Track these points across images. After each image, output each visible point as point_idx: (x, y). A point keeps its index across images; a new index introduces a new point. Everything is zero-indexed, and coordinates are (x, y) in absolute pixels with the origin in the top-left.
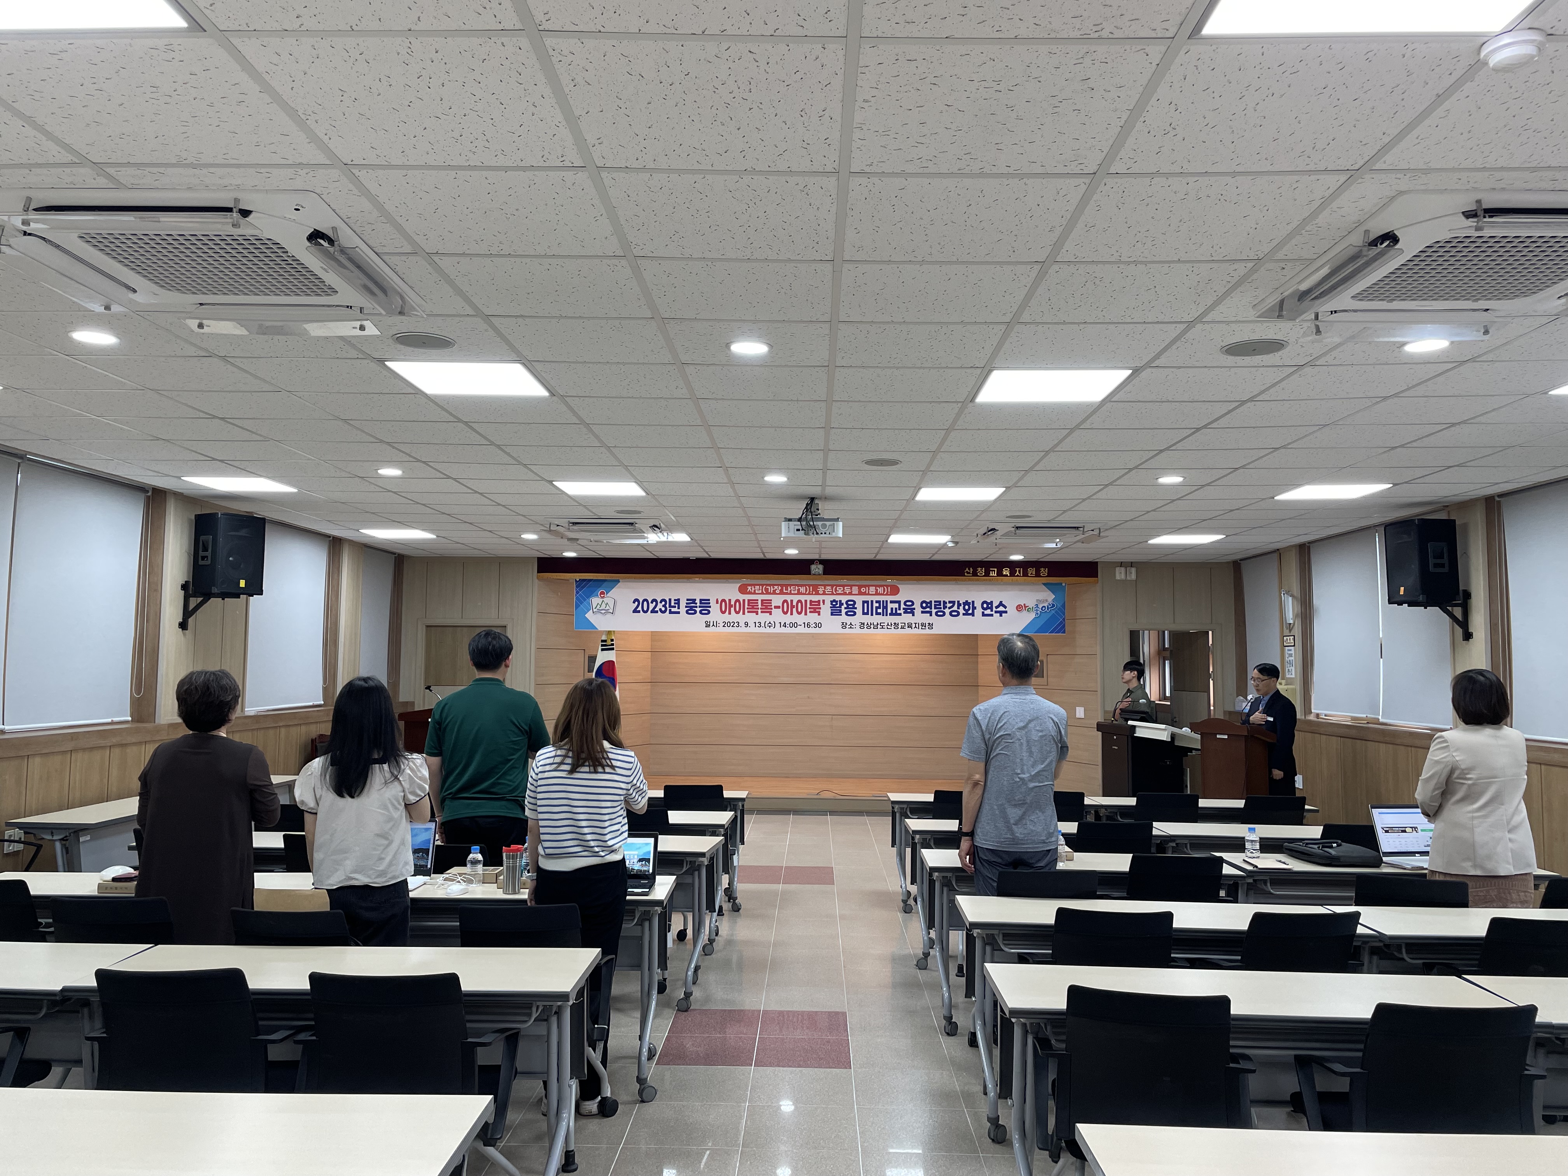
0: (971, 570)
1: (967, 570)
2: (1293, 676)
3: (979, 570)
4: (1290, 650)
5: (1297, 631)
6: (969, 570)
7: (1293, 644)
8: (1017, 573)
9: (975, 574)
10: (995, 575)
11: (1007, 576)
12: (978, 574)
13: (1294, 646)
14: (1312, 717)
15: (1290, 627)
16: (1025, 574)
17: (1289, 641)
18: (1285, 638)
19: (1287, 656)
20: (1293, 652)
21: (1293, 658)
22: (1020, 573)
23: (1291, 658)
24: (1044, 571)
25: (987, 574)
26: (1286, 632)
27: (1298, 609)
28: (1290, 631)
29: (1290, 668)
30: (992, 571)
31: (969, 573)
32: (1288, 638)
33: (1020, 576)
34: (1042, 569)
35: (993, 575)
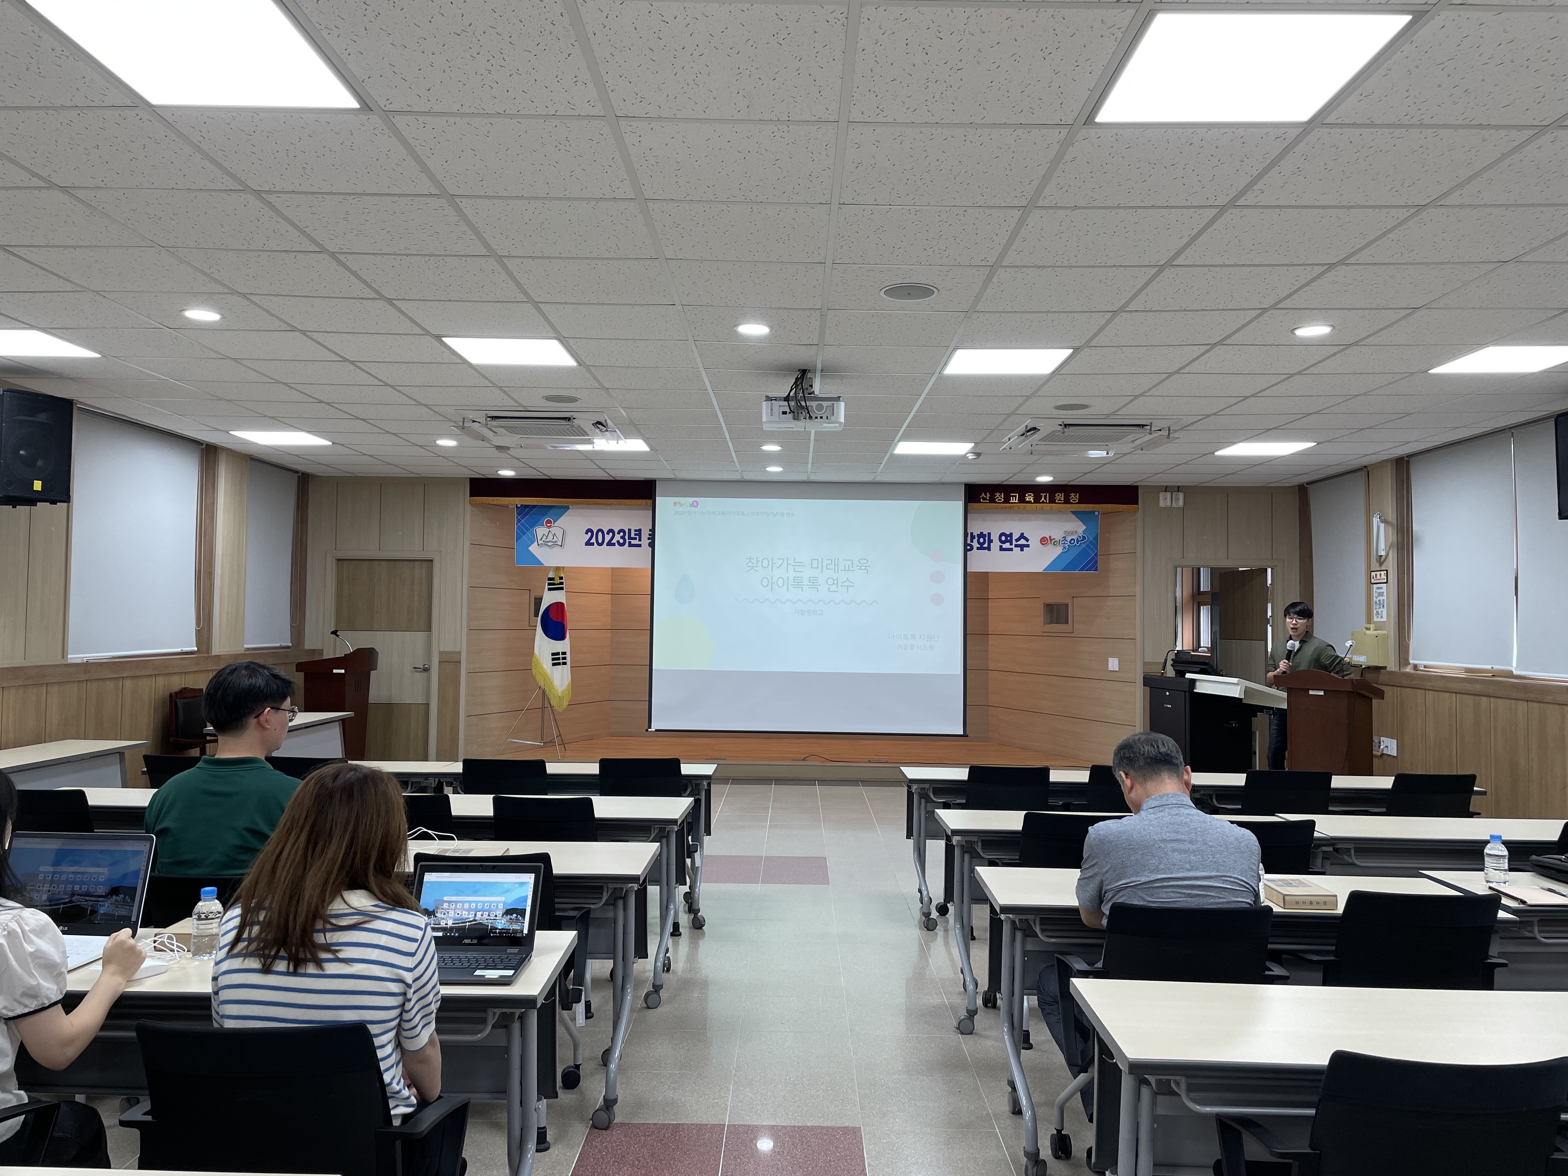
0: (988, 495)
1: (983, 495)
2: (1385, 619)
3: (997, 496)
4: (1381, 588)
5: (1391, 564)
6: (986, 495)
7: (1385, 581)
8: (1043, 499)
9: (992, 500)
10: (1017, 501)
11: (1030, 502)
12: (996, 500)
13: (1387, 583)
14: (1409, 669)
15: (1381, 560)
16: (1052, 501)
17: (1378, 577)
18: (1373, 574)
19: (1375, 595)
20: (1384, 590)
21: (1385, 598)
22: (1045, 497)
23: (1381, 598)
24: (1074, 497)
25: (1007, 500)
26: (1375, 565)
27: (1392, 537)
28: (1381, 564)
29: (1380, 610)
30: (1013, 496)
31: (984, 499)
32: (1378, 573)
33: (1046, 503)
34: (1073, 495)
35: (1014, 501)
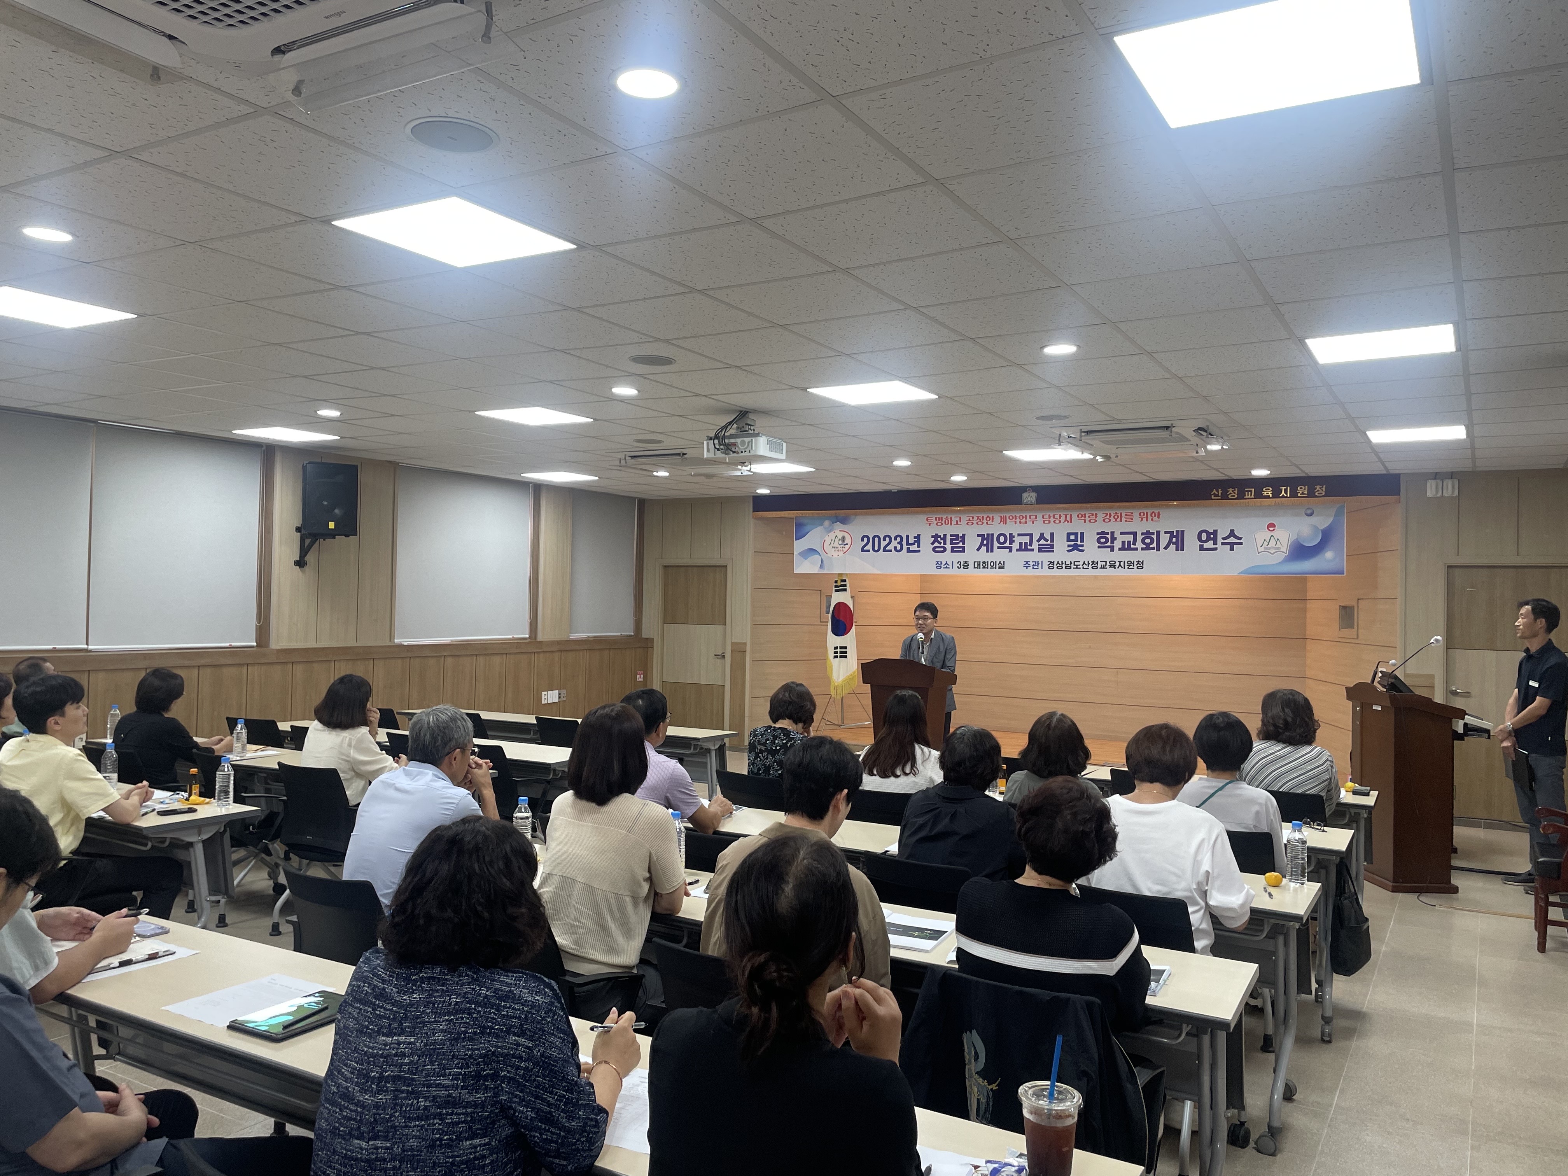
0: (1220, 492)
1: (1215, 491)
3: (1231, 491)
6: (1217, 491)
8: (1283, 493)
9: (1225, 497)
10: (1253, 497)
11: (1268, 497)
12: (1229, 497)
16: (1294, 494)
22: (1286, 492)
24: (1321, 489)
25: (1241, 496)
30: (1248, 491)
31: (1215, 495)
33: (1287, 497)
34: (1318, 487)
35: (1249, 497)
